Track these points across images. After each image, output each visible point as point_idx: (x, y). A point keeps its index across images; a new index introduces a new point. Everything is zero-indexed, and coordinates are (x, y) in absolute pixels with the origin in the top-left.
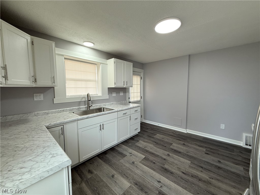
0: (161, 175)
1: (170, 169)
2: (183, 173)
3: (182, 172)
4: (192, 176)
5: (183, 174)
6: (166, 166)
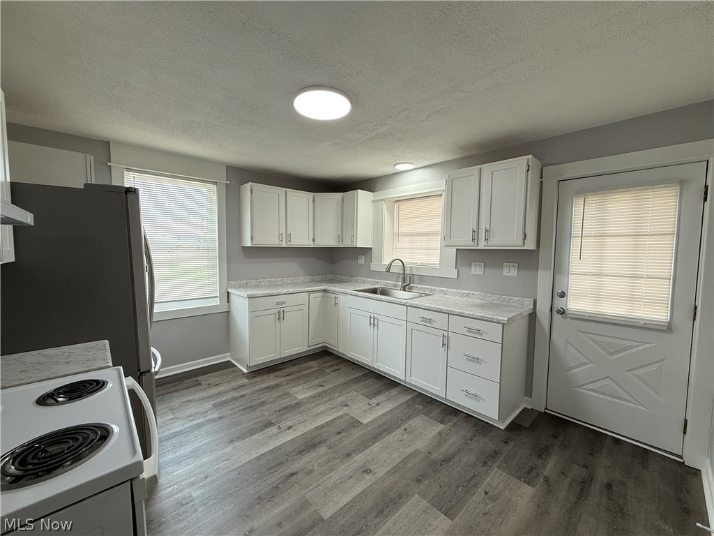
0: (303, 435)
1: (313, 454)
2: (293, 474)
3: (296, 473)
4: (276, 488)
5: (291, 472)
6: (323, 450)
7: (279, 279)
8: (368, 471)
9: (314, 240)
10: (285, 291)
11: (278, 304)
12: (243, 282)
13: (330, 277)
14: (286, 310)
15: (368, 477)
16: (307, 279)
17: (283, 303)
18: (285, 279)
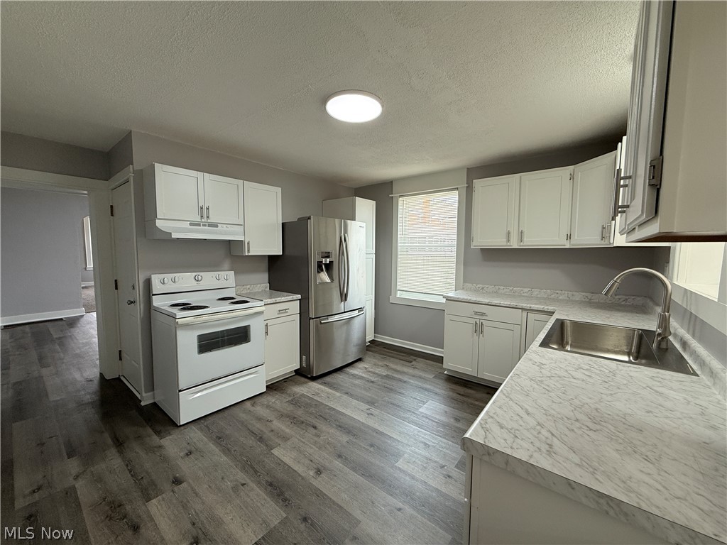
7: (526, 290)
8: (319, 472)
9: (569, 237)
10: (486, 301)
11: (476, 313)
12: (478, 286)
13: (639, 301)
14: (484, 322)
15: (312, 473)
16: (579, 296)
17: (483, 314)
18: (536, 292)
